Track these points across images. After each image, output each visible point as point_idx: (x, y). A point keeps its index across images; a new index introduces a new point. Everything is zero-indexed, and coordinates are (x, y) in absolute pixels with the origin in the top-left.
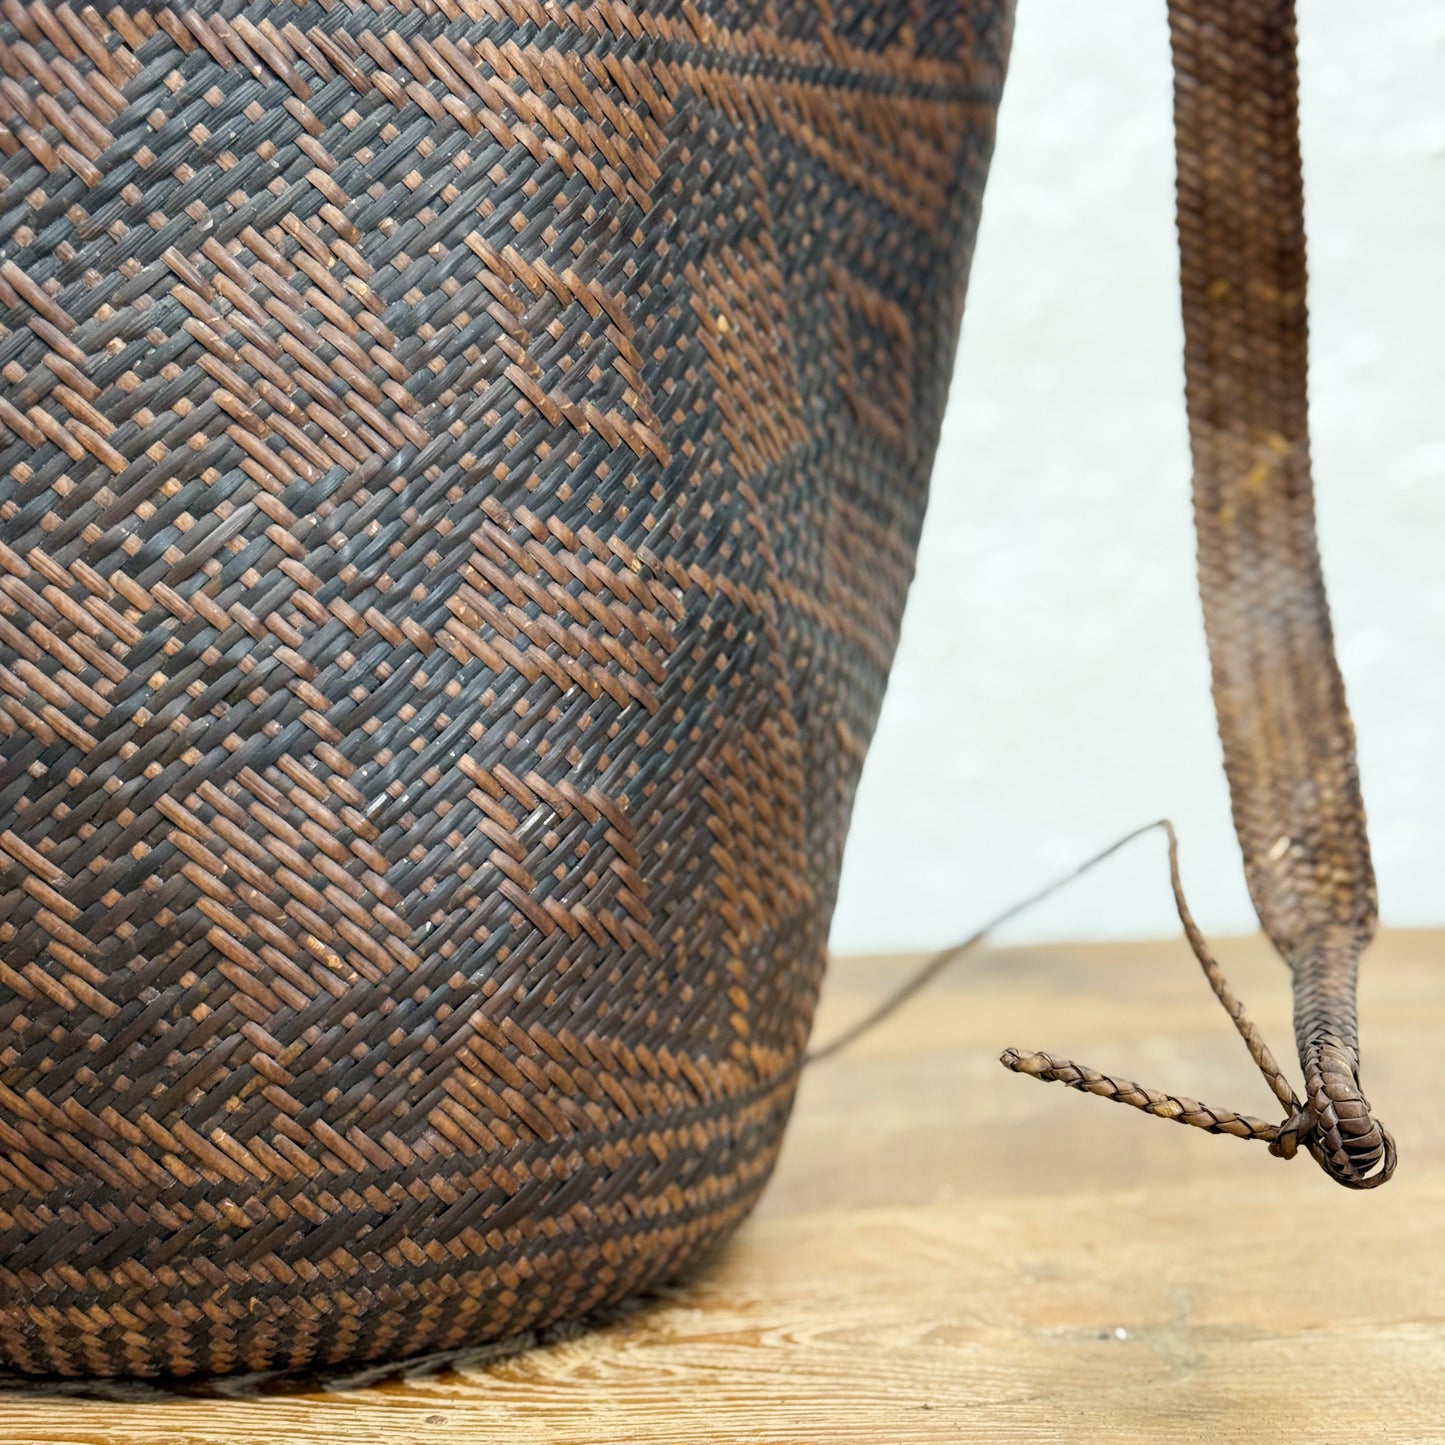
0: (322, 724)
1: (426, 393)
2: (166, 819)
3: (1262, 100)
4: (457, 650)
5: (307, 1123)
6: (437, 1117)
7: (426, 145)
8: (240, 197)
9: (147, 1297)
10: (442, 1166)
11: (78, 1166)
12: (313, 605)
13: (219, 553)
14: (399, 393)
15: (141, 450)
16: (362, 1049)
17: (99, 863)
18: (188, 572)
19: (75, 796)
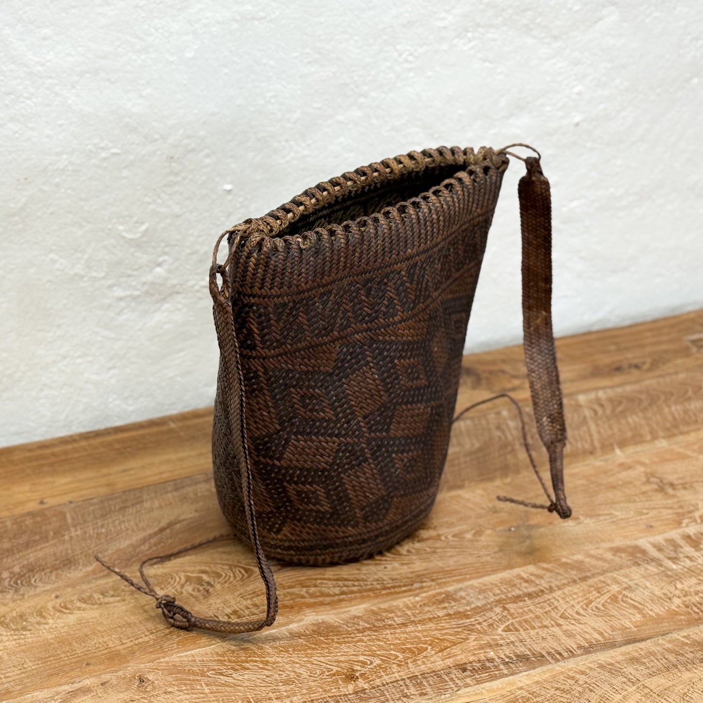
0: (369, 456)
1: (387, 391)
3: (543, 250)
4: (392, 435)
6: (387, 517)
7: (388, 347)
8: (355, 366)
9: (332, 553)
11: (322, 535)
12: (367, 435)
13: (351, 430)
14: (382, 393)
15: (338, 415)
16: (375, 510)
17: (330, 487)
18: (346, 434)
19: (326, 477)
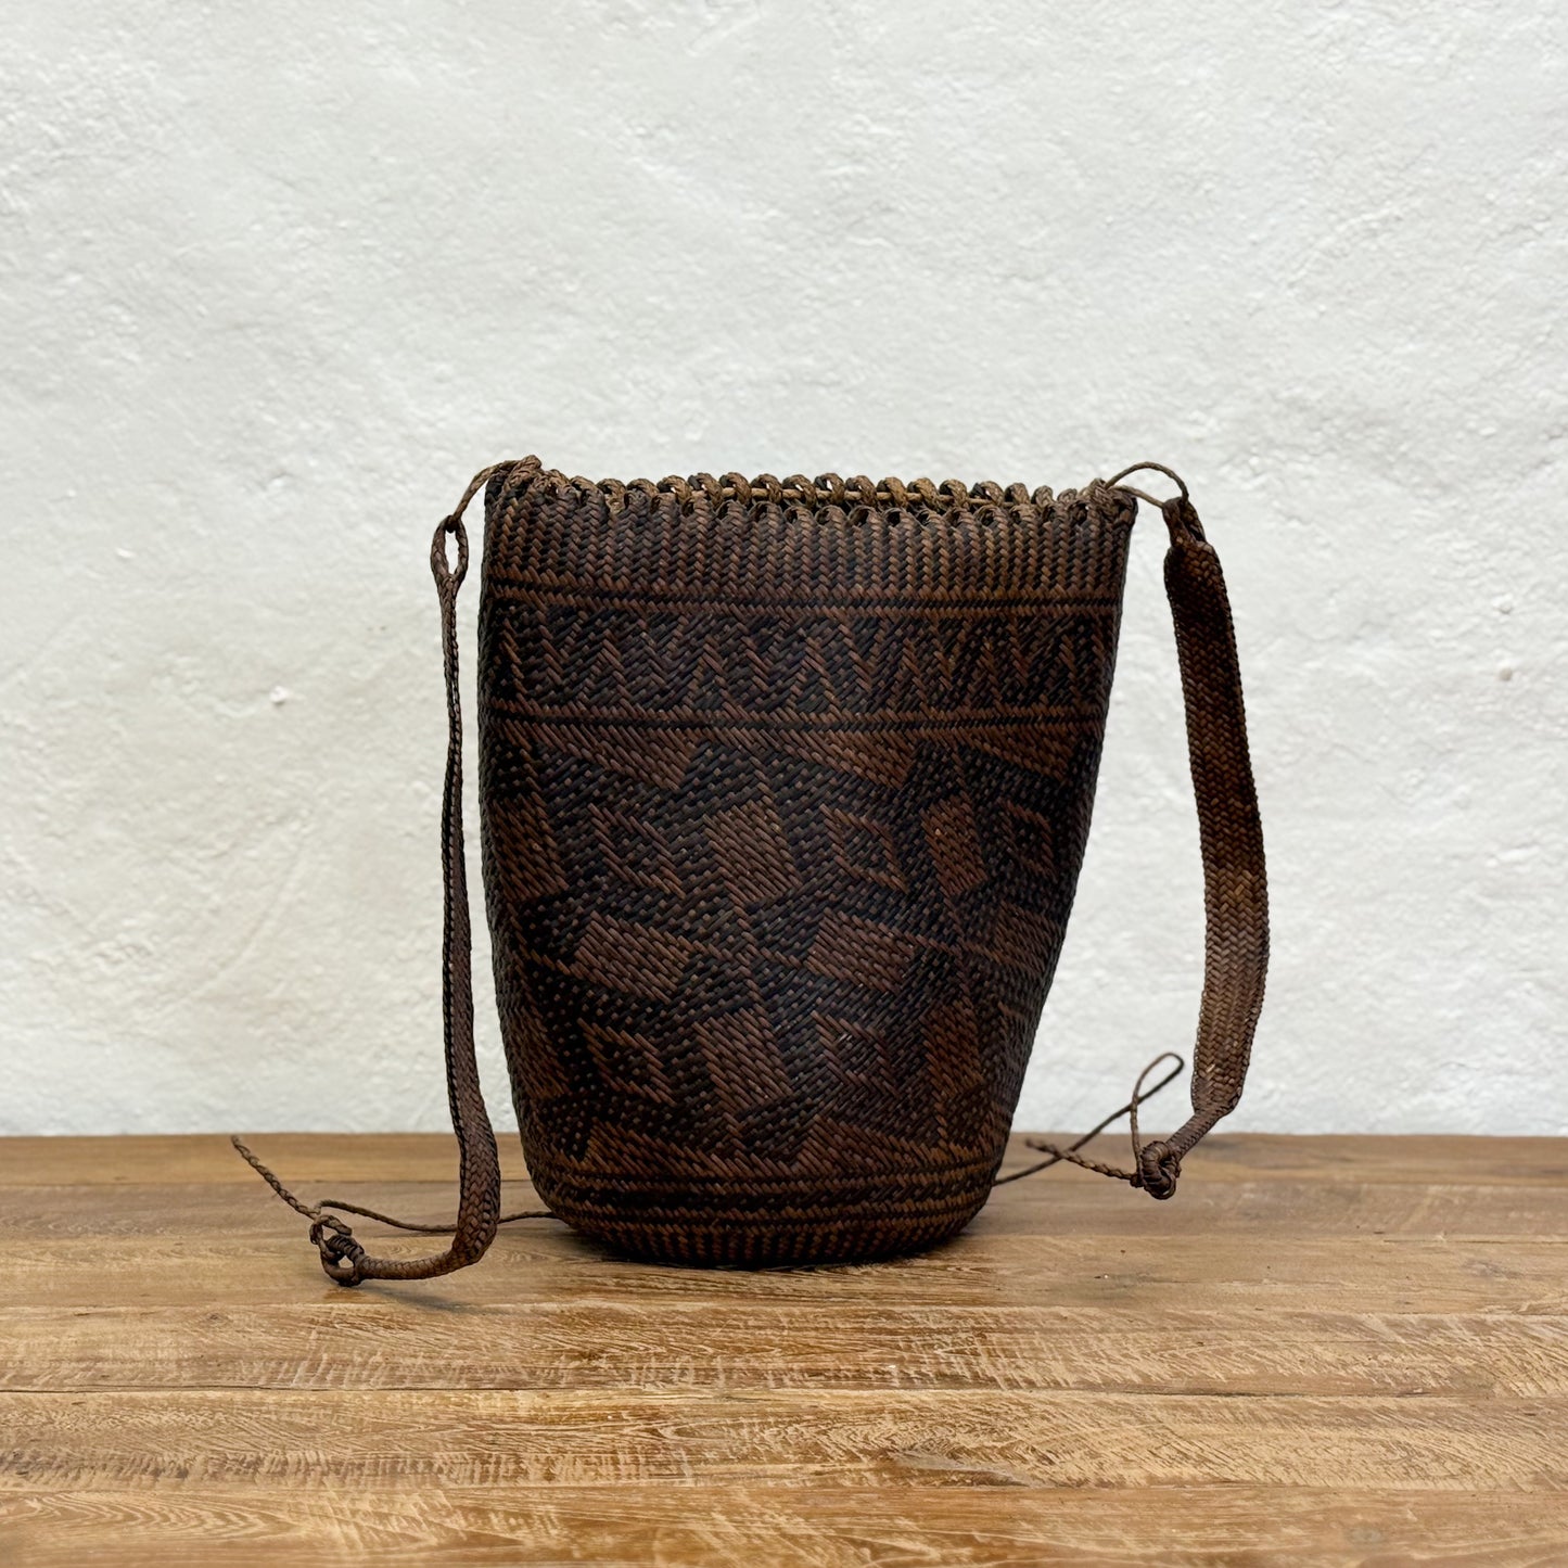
0: (756, 997)
1: (802, 867)
2: (696, 1031)
3: (1227, 718)
4: (812, 968)
5: (748, 1154)
6: (801, 1156)
7: (805, 772)
8: (732, 794)
9: (688, 1222)
10: (803, 1178)
11: (661, 1166)
12: (754, 950)
13: (719, 929)
14: (791, 868)
15: (691, 890)
16: (770, 1126)
17: (671, 1047)
18: (708, 936)
19: (662, 1021)
